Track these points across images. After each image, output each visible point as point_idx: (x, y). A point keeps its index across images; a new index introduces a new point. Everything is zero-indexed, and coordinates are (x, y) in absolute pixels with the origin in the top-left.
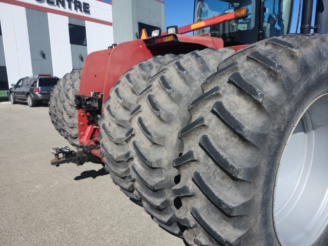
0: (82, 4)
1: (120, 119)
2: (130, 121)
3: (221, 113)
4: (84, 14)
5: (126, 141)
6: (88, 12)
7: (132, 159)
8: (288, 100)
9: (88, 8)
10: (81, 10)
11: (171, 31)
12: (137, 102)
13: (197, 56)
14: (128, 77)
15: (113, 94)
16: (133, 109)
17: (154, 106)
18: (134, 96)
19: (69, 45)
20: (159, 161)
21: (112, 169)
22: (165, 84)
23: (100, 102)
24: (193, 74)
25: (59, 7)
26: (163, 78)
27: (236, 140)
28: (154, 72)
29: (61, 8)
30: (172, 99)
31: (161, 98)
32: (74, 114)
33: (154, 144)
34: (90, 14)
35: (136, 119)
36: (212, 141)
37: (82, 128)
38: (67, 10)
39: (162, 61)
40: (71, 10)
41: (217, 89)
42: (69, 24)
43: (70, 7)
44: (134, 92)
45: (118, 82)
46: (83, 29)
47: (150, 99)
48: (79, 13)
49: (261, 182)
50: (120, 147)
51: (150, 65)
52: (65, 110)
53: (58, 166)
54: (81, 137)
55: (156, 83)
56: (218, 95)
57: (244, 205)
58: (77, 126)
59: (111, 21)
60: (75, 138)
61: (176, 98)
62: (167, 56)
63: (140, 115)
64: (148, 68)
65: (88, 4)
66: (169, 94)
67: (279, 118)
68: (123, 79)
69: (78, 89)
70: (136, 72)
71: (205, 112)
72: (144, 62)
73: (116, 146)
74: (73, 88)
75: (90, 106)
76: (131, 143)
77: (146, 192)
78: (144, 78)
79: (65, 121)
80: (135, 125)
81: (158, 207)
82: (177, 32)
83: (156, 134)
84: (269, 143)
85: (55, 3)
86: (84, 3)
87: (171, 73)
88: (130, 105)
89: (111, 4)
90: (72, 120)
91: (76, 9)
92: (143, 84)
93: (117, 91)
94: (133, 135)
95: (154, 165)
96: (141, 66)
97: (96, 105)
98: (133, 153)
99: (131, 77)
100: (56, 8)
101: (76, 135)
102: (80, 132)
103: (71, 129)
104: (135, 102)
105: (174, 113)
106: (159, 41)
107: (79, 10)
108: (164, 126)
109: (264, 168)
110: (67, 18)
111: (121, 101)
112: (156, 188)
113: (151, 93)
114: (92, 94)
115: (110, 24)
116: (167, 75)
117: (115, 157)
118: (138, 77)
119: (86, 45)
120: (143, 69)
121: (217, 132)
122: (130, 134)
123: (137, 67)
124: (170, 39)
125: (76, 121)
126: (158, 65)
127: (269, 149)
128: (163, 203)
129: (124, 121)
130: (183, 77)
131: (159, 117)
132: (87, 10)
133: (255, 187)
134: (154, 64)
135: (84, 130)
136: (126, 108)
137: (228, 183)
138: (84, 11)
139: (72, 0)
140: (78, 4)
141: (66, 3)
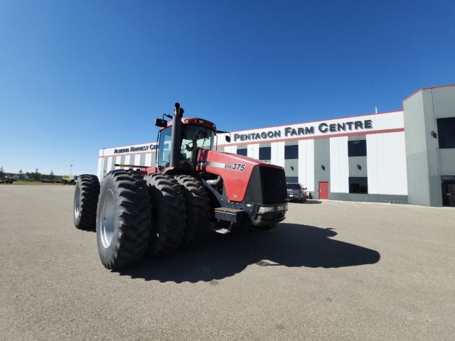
0: (363, 122)
4: (365, 130)
6: (370, 127)
9: (370, 124)
10: (362, 128)
25: (340, 131)
29: (342, 131)
34: (372, 128)
38: (347, 131)
40: (352, 130)
42: (349, 142)
46: (363, 142)
48: (359, 130)
59: (402, 126)
65: (370, 121)
86: (365, 121)
89: (402, 110)
91: (356, 128)
100: (337, 131)
107: (359, 128)
110: (347, 137)
115: (401, 130)
138: (366, 127)
139: (352, 123)
140: (358, 124)
141: (347, 126)
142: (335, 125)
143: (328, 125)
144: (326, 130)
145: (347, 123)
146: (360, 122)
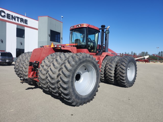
0: (24, 20)
1: (45, 68)
2: (48, 69)
3: (65, 66)
4: (24, 24)
5: (46, 74)
6: (27, 24)
7: (48, 77)
8: (76, 65)
9: (27, 22)
10: (23, 22)
11: (60, 46)
12: (50, 64)
13: (64, 55)
14: (47, 58)
15: (43, 62)
16: (48, 66)
17: (54, 65)
18: (49, 63)
19: (16, 37)
20: (54, 77)
21: (42, 82)
22: (57, 60)
23: (38, 64)
24: (63, 59)
25: (13, 20)
26: (56, 59)
27: (67, 71)
28: (54, 57)
29: (13, 21)
30: (58, 64)
31: (56, 63)
32: (27, 68)
33: (53, 73)
34: (28, 24)
35: (49, 68)
36: (63, 71)
37: (30, 72)
38: (16, 22)
39: (57, 54)
40: (18, 22)
41: (65, 62)
42: (17, 28)
43: (18, 21)
44: (49, 62)
45: (45, 59)
46: (23, 31)
47: (53, 64)
48: (22, 23)
49: (71, 78)
50: (44, 76)
51: (54, 55)
52: (24, 66)
53: (22, 83)
54: (29, 75)
55: (55, 60)
56: (65, 63)
57: (68, 81)
58: (28, 72)
59: (37, 28)
60: (26, 76)
61: (59, 64)
62: (58, 53)
63: (50, 67)
64: (53, 56)
65: (27, 20)
66: (57, 63)
67: (74, 67)
68: (46, 58)
69: (29, 60)
70: (50, 57)
71: (63, 66)
72: (52, 54)
73: (43, 75)
74: (27, 59)
75: (35, 65)
76: (48, 74)
77: (51, 85)
78: (52, 58)
79: (23, 70)
80: (49, 69)
81: (53, 88)
82: (61, 47)
83: (54, 71)
84: (72, 71)
85: (11, 18)
86: (25, 19)
87: (58, 58)
88: (48, 65)
89: (38, 21)
90: (26, 70)
91: (21, 22)
92: (51, 60)
93: (44, 61)
94: (48, 72)
95: (53, 78)
96: (51, 55)
97: (36, 65)
98: (48, 76)
99: (48, 58)
100: (11, 20)
101: (27, 75)
102: (29, 74)
103: (25, 73)
104: (49, 64)
105: (58, 67)
106: (57, 48)
107: (22, 22)
108: (56, 69)
109: (71, 75)
110: (16, 25)
111: (45, 64)
112: (53, 83)
113: (53, 62)
114: (35, 62)
115: (37, 29)
116: (57, 58)
117: (43, 78)
118: (50, 58)
119: (24, 38)
120: (52, 56)
121: (64, 69)
122: (48, 71)
123: (50, 55)
124: (59, 48)
125: (27, 70)
126: (56, 55)
127: (72, 72)
128: (54, 87)
129: (46, 69)
130: (61, 59)
131: (55, 67)
132: (26, 22)
133: (70, 78)
134: (55, 55)
135: (30, 73)
136: (46, 66)
137: (65, 78)
138: (25, 23)
139: (19, 18)
140: (22, 20)
141: (16, 19)
142: (10, 15)
143: (6, 13)
144: (4, 16)
145: (17, 17)
146: (23, 19)
